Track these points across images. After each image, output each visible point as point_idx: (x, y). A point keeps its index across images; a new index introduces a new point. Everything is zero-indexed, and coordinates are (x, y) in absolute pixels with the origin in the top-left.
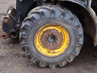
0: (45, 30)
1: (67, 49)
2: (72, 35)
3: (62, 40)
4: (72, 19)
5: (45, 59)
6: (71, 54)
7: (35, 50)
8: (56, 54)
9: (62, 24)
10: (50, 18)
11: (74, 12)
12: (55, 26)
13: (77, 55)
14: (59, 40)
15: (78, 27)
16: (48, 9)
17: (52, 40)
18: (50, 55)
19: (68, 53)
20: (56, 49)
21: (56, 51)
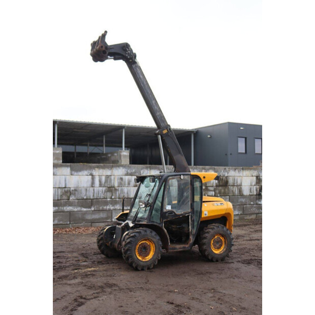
0: (140, 243)
1: (154, 255)
2: (157, 245)
3: (150, 250)
4: (156, 235)
5: (142, 263)
6: (156, 258)
7: (135, 257)
8: (148, 260)
9: (151, 238)
10: (144, 235)
11: (155, 231)
12: (146, 240)
13: (159, 259)
14: (148, 250)
15: (158, 239)
16: (136, 232)
17: (144, 250)
18: (144, 260)
19: (155, 258)
20: (146, 256)
21: (147, 258)
